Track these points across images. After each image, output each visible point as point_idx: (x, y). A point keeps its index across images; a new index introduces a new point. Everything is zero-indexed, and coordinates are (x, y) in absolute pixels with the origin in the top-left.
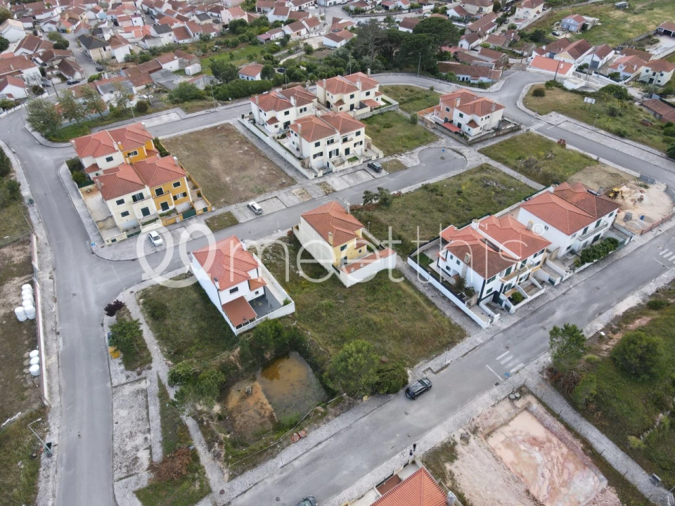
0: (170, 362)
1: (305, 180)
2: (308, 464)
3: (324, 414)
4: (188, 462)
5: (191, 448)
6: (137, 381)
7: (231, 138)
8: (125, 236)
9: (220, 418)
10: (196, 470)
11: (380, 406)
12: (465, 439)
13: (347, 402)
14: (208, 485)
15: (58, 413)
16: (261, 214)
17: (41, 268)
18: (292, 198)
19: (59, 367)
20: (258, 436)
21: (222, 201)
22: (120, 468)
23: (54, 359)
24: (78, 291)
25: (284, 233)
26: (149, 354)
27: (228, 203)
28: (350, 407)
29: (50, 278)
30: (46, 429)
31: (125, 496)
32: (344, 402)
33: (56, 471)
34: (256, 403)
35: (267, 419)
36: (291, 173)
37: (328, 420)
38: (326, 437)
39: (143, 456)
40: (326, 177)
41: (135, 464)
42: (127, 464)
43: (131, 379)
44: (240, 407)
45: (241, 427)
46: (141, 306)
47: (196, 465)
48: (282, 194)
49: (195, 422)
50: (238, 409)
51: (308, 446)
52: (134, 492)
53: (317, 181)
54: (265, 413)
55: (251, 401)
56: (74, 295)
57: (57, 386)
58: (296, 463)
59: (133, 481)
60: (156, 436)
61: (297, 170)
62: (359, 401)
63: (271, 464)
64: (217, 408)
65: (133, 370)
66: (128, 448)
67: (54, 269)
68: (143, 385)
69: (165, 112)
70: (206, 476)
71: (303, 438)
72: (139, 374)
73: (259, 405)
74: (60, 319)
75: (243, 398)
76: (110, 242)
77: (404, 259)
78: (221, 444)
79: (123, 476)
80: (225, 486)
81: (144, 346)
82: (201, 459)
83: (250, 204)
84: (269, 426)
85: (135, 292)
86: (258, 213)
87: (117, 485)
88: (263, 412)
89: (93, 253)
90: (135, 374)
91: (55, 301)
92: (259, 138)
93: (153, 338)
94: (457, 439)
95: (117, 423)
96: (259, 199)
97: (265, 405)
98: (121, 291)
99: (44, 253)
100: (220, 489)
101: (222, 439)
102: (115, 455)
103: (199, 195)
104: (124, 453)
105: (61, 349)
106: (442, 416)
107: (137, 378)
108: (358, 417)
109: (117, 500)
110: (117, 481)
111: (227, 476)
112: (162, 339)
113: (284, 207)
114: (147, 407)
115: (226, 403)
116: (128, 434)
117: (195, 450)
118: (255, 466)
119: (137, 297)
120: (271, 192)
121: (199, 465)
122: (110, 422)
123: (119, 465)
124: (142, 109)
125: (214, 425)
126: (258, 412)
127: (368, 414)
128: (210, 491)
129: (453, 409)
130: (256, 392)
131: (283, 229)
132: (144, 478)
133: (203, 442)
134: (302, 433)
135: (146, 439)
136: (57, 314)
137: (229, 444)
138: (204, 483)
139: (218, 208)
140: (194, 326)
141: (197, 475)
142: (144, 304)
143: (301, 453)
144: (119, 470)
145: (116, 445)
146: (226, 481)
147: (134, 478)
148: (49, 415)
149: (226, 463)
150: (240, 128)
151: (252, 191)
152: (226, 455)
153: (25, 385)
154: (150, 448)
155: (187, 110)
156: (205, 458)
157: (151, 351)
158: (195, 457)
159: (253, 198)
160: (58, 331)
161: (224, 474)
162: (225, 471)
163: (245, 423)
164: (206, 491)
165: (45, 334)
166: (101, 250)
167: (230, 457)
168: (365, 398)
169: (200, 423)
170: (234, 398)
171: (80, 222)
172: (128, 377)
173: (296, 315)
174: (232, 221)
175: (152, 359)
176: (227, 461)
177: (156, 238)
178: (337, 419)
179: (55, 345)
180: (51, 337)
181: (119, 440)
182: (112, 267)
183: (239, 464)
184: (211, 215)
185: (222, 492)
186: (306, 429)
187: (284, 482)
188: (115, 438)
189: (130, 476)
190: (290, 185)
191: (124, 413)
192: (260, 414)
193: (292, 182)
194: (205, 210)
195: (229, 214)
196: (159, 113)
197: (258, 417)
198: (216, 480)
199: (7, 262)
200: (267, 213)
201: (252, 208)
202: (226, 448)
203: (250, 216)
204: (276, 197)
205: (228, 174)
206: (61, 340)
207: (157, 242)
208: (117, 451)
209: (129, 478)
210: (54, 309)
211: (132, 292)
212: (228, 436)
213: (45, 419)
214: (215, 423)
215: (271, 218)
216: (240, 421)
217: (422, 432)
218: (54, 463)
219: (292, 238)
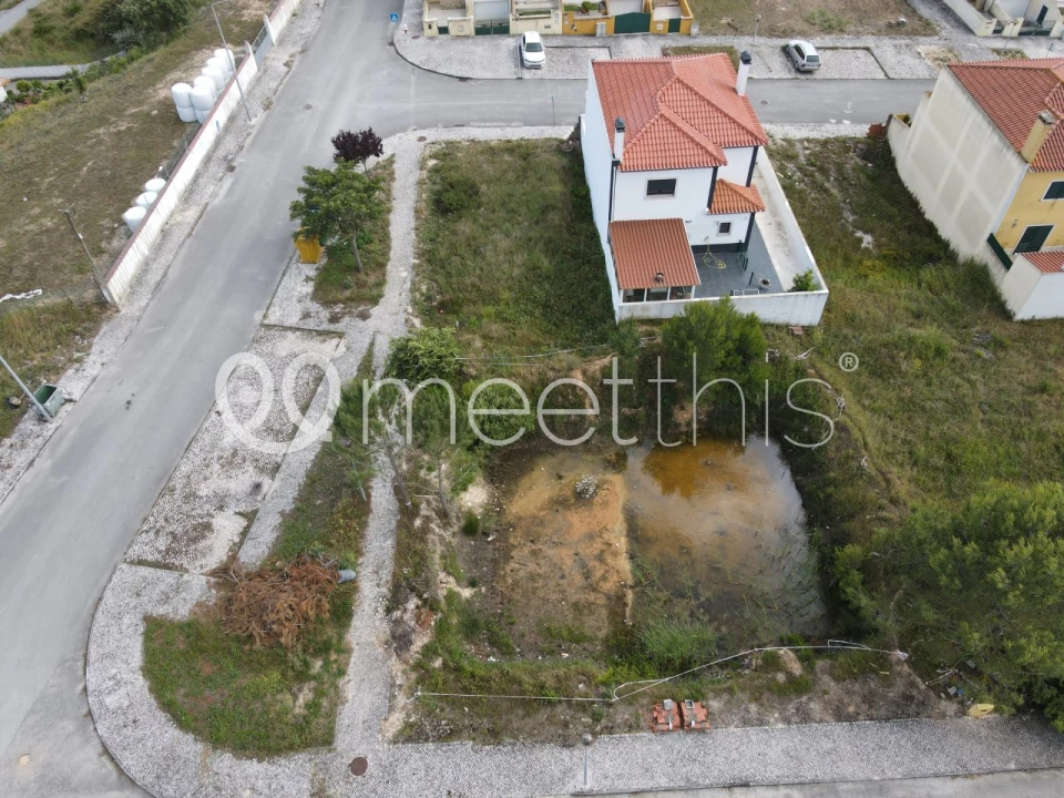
0: (417, 322)
1: (959, 37)
3: (797, 687)
4: (312, 613)
5: (347, 574)
6: (320, 333)
8: (470, 29)
9: (471, 528)
10: (324, 649)
11: (1032, 770)
13: (900, 686)
14: (332, 715)
15: (122, 333)
16: (810, 72)
17: (282, 41)
18: (909, 59)
19: (190, 235)
20: (553, 640)
21: (724, 21)
22: (157, 532)
23: (191, 214)
24: (319, 104)
25: (861, 131)
26: (381, 284)
27: (735, 29)
28: (906, 709)
29: (286, 64)
30: (77, 355)
31: (119, 616)
32: (887, 682)
33: (31, 464)
34: (591, 537)
35: (602, 601)
36: (925, 10)
37: (805, 717)
38: (774, 773)
39: (227, 526)
40: (1028, 41)
41: (194, 540)
42: (179, 530)
43: (311, 324)
44: (542, 523)
45: (516, 584)
46: (425, 174)
47: (330, 632)
48: (886, 48)
49: (393, 505)
50: (533, 529)
51: (697, 769)
52: (147, 619)
53: (999, 44)
54: (604, 578)
55: (578, 522)
56: (308, 107)
57: (161, 272)
59: (162, 587)
60: (282, 492)
62: (951, 708)
64: (475, 497)
65: (327, 304)
66: (204, 490)
67: (303, 51)
68: (328, 348)
70: (341, 682)
71: (691, 730)
72: (334, 319)
73: (598, 546)
74: (253, 143)
75: (559, 504)
76: (435, 30)
78: (430, 605)
79: (150, 558)
80: (376, 752)
81: (381, 260)
82: (356, 622)
83: (793, 43)
84: (598, 625)
85: (429, 141)
86: (805, 69)
87: (122, 574)
88: (599, 573)
89: (392, 44)
90: (325, 314)
91: (267, 107)
93: (410, 250)
95: (218, 413)
96: (819, 41)
97: (615, 554)
98: (404, 130)
99: (303, 17)
100: (359, 752)
101: (442, 593)
104: (190, 496)
105: (217, 201)
107: (325, 326)
108: (927, 764)
109: (99, 615)
110: (132, 563)
111: (396, 721)
112: (429, 261)
113: (882, 76)
115: (508, 493)
116: (227, 454)
117: (352, 587)
118: (494, 736)
119: (427, 153)
120: (858, 34)
121: (341, 638)
123: (162, 522)
125: (441, 539)
126: (584, 565)
127: (969, 775)
128: (327, 741)
130: (605, 504)
131: (855, 120)
132: (190, 593)
133: (386, 575)
134: (693, 712)
135: (258, 486)
136: (254, 132)
137: (454, 620)
138: (325, 702)
139: (709, 33)
140: (519, 258)
141: (317, 665)
142: (436, 170)
143: (663, 782)
144: (152, 534)
145: (185, 468)
146: (389, 735)
147: (169, 578)
148: (105, 328)
149: (414, 676)
151: (809, 21)
152: (429, 651)
153: (103, 244)
154: (251, 517)
156: (367, 628)
157: (389, 278)
158: (342, 612)
160: (234, 164)
161: (391, 709)
162: (402, 700)
163: (532, 577)
164: (313, 734)
165: (208, 159)
166: (410, 42)
167: (438, 663)
168: (983, 709)
169: (407, 512)
170: (535, 492)
172: (306, 315)
173: (819, 335)
175: (381, 296)
176: (421, 669)
177: (533, 47)
178: (840, 729)
179: (211, 188)
180: (216, 169)
181: (198, 461)
182: (413, 79)
183: (453, 703)
184: (683, 42)
185: (359, 766)
186: (715, 704)
188: (196, 449)
189: (167, 567)
190: (914, 33)
192: (587, 575)
193: (927, 29)
194: (673, 26)
197: (579, 580)
198: (362, 714)
199: (231, 13)
200: (829, 76)
201: (791, 53)
202: (442, 629)
203: (779, 68)
204: (867, 49)
206: (227, 183)
207: (530, 57)
208: (178, 483)
209: (161, 573)
210: (254, 121)
211: (422, 139)
212: (467, 593)
213: (90, 333)
214: (447, 535)
215: (833, 88)
216: (520, 564)
218: (40, 441)
219: (877, 149)
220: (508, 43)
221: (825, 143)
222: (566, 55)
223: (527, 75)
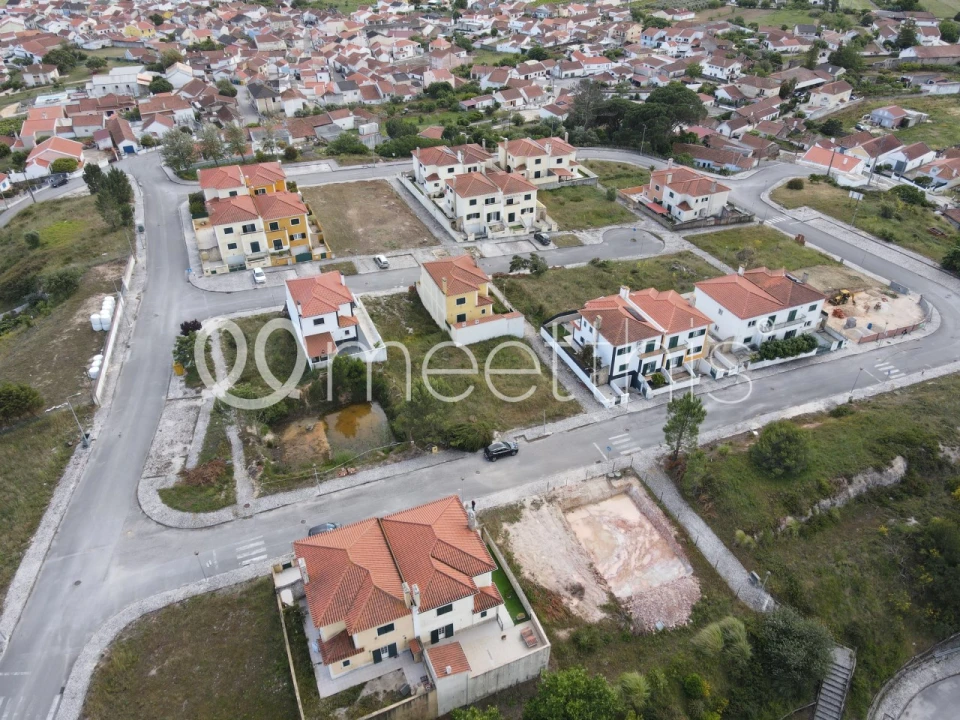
1: (451, 243)
2: (347, 498)
3: (384, 458)
4: (219, 473)
5: (228, 462)
6: (193, 399)
7: (380, 191)
8: (227, 270)
9: (270, 445)
10: (227, 482)
11: (450, 461)
12: (536, 505)
13: (413, 451)
14: (234, 497)
15: (105, 414)
16: (386, 268)
17: (131, 288)
18: (428, 257)
19: (120, 375)
21: (347, 251)
22: (151, 469)
23: (117, 367)
24: (161, 313)
25: (405, 289)
27: (352, 253)
28: (416, 455)
29: (137, 298)
30: (89, 425)
31: (147, 492)
32: (410, 451)
33: (87, 461)
34: (314, 440)
35: (320, 455)
36: (437, 234)
37: (386, 464)
38: (376, 478)
39: (178, 463)
40: (479, 242)
41: (167, 467)
42: (160, 466)
43: (188, 396)
44: (296, 440)
45: (290, 458)
46: (222, 334)
47: (227, 477)
48: (419, 253)
49: (240, 442)
50: (293, 443)
51: (354, 482)
52: (158, 490)
53: (467, 245)
55: (309, 437)
56: (157, 316)
57: (112, 391)
58: (336, 496)
59: (160, 482)
60: (196, 447)
61: (446, 232)
62: (428, 453)
63: (308, 491)
64: (270, 437)
65: (193, 388)
66: (165, 453)
67: (144, 291)
68: (198, 403)
69: (315, 162)
70: (235, 489)
71: (351, 474)
72: (198, 392)
73: (317, 442)
74: (135, 335)
75: (301, 434)
76: (209, 273)
77: (538, 330)
78: (259, 464)
79: (151, 476)
80: (252, 502)
81: (211, 368)
82: (235, 473)
83: (377, 256)
86: (383, 267)
87: (143, 482)
88: (319, 449)
89: (188, 281)
90: (193, 391)
91: (135, 318)
92: (415, 197)
93: (223, 363)
94: (528, 503)
95: (161, 431)
96: (389, 254)
97: (323, 442)
98: (206, 318)
99: (137, 275)
100: (246, 503)
101: (264, 460)
102: (148, 456)
103: (322, 242)
104: (159, 456)
105: (127, 360)
106: (519, 481)
107: (195, 395)
108: (421, 466)
109: (139, 493)
110: (144, 478)
111: (256, 493)
113: (417, 266)
114: (196, 422)
115: (282, 435)
116: (170, 442)
117: (232, 465)
118: (290, 490)
120: (407, 249)
121: (231, 478)
122: (154, 428)
123: (151, 466)
124: (291, 156)
125: (260, 449)
126: (313, 448)
127: (432, 466)
128: (235, 503)
129: (535, 476)
130: (318, 430)
131: (405, 285)
132: (171, 481)
133: (243, 460)
134: (351, 470)
135: (185, 448)
136: (133, 330)
137: (270, 469)
138: (231, 494)
139: (340, 257)
141: (226, 486)
142: (225, 333)
143: (345, 487)
144: (149, 470)
145: (154, 449)
146: (255, 497)
147: (161, 479)
148: (96, 414)
149: (259, 482)
150: (396, 186)
151: (385, 245)
152: (263, 476)
154: (186, 457)
155: (341, 163)
156: (240, 473)
157: (217, 374)
158: (230, 471)
159: (383, 252)
160: (129, 345)
161: (254, 491)
162: (257, 488)
163: (295, 455)
164: (230, 501)
165: (115, 345)
166: (198, 280)
167: (267, 478)
168: (435, 449)
169: (245, 443)
170: (292, 432)
171: (185, 253)
172: (185, 393)
173: (388, 363)
174: (350, 271)
176: (262, 480)
177: (258, 275)
178: (396, 465)
179: (122, 356)
180: (121, 348)
181: (159, 446)
182: (204, 296)
183: (274, 485)
184: (328, 262)
185: (247, 506)
186: (358, 468)
187: (316, 509)
188: (155, 443)
189: (159, 476)
190: (431, 245)
191: (170, 423)
192: (314, 450)
193: (437, 242)
194: (323, 256)
195: (350, 264)
196: (308, 163)
197: (311, 452)
198: (244, 494)
199: (98, 278)
200: (394, 268)
201: (378, 261)
202: (266, 469)
203: (373, 268)
204: (411, 255)
205: (362, 226)
206: (129, 352)
207: (258, 279)
208: (152, 453)
209: (157, 478)
210: (131, 326)
213: (91, 416)
214: (262, 448)
215: (396, 273)
216: (290, 452)
217: (488, 491)
218: (87, 454)
219: (413, 295)
220: (247, 274)
221: (392, 296)
222: (275, 276)
223: (259, 287)
